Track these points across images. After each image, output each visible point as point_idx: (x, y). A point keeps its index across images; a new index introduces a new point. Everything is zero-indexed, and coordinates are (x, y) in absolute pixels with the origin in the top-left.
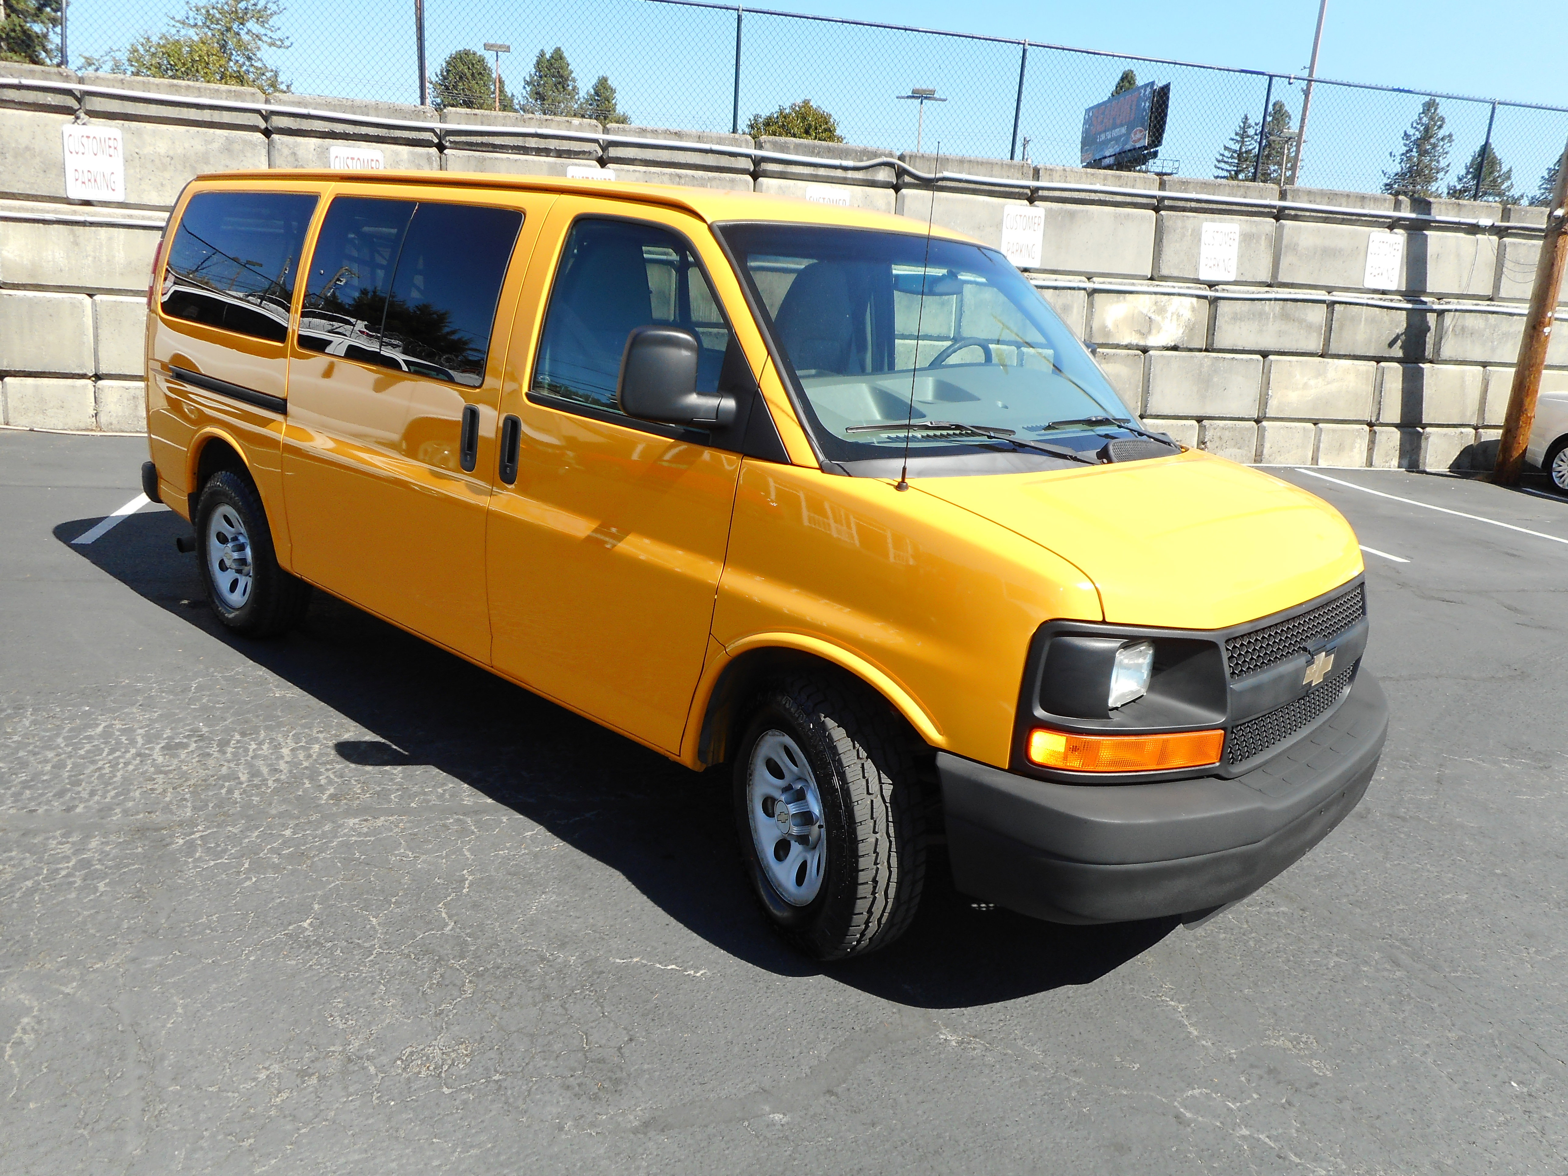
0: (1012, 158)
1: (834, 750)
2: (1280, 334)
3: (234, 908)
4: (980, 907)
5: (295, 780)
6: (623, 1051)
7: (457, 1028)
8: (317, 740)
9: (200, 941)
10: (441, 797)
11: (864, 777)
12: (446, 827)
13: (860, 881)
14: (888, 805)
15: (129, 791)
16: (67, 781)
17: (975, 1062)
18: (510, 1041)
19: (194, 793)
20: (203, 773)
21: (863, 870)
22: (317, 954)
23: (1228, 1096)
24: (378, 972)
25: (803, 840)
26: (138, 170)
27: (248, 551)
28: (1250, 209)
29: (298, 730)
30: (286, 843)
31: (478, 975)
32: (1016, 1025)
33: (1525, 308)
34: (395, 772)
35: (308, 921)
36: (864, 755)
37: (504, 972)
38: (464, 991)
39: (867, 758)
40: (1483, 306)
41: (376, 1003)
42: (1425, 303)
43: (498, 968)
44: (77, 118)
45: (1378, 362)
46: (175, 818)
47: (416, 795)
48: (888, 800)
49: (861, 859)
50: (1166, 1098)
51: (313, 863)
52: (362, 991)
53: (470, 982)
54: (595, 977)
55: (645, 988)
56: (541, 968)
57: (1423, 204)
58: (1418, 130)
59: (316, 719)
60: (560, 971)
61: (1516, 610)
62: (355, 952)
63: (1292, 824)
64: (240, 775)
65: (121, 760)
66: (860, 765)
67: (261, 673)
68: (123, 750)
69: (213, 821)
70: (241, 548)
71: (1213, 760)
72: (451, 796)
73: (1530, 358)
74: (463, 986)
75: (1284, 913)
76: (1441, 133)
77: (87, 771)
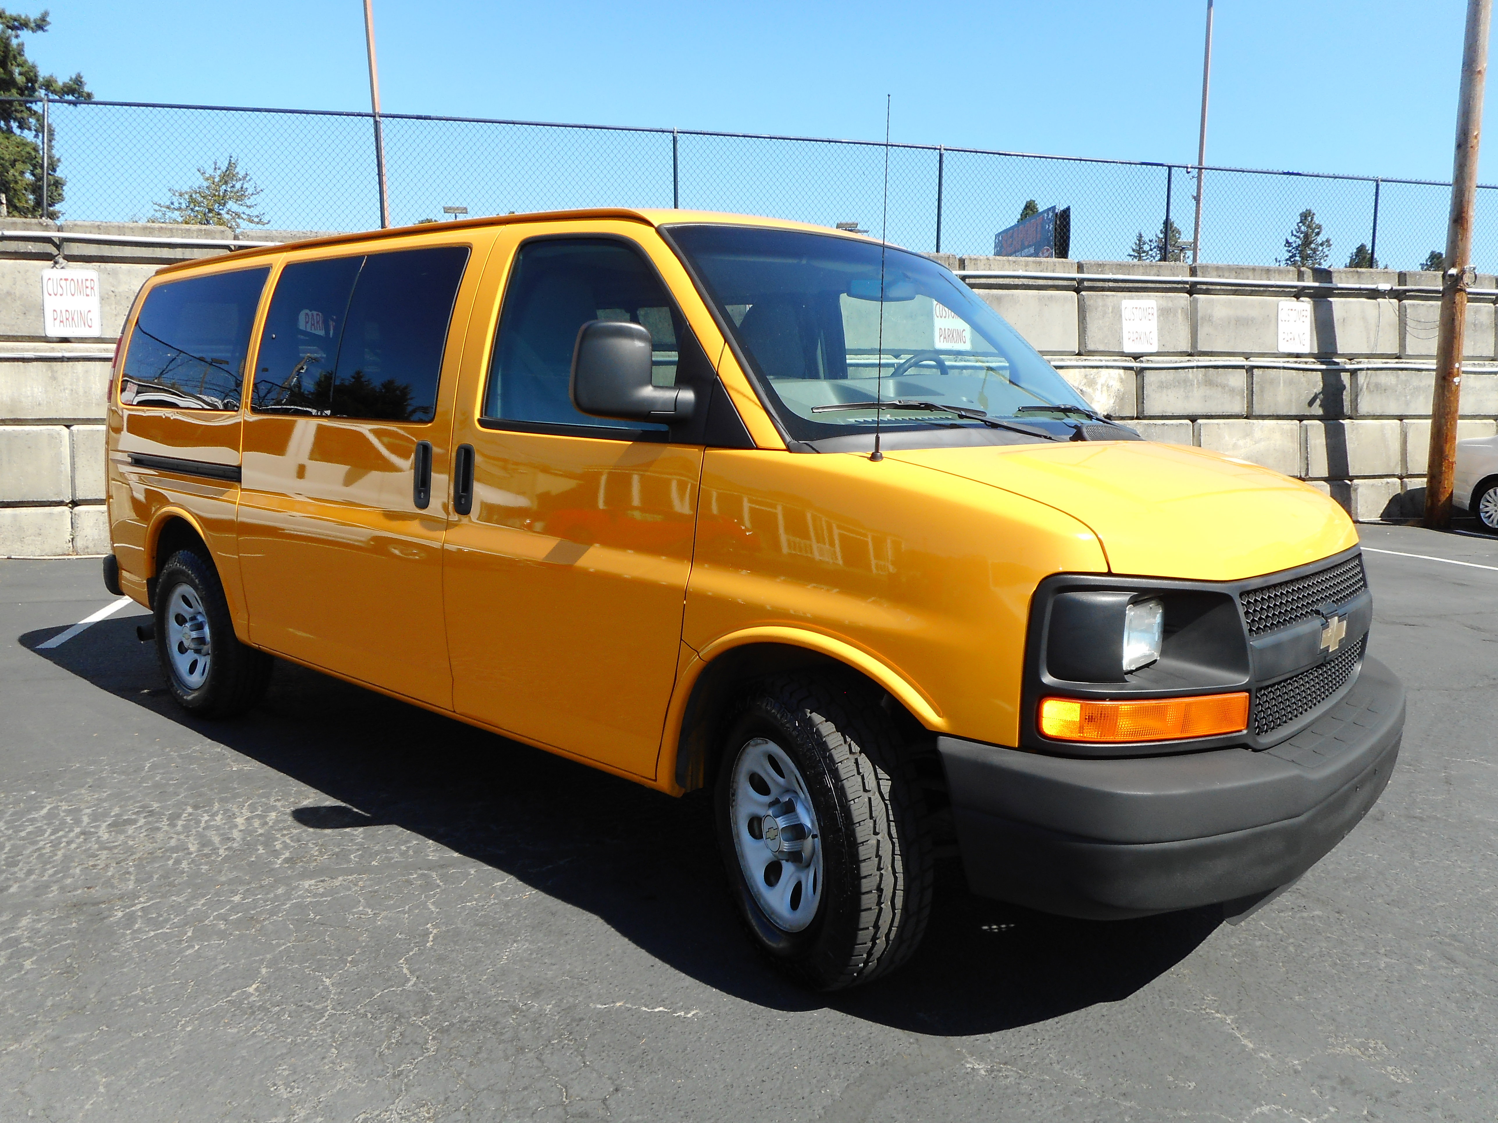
0: (938, 251)
1: (823, 747)
2: (1205, 399)
3: (172, 978)
4: (991, 929)
5: (249, 846)
6: (608, 1102)
7: (419, 1089)
8: (274, 808)
9: (130, 1015)
10: (403, 854)
11: (859, 773)
12: (409, 882)
13: (864, 890)
14: (888, 802)
15: (69, 868)
16: (3, 863)
17: (1009, 1091)
18: (479, 1100)
19: (139, 867)
20: (150, 846)
21: (865, 877)
22: (261, 1020)
23: (1302, 1111)
24: (329, 1035)
25: (795, 857)
26: (113, 307)
27: (207, 630)
28: (1164, 286)
29: (255, 799)
30: (234, 909)
31: (443, 1031)
32: (1049, 1049)
33: (1432, 364)
34: (356, 833)
35: (254, 986)
36: (856, 748)
37: (473, 1025)
38: (427, 1049)
39: (860, 753)
40: (1392, 363)
41: (327, 1067)
42: (1338, 364)
43: (465, 1022)
44: (56, 263)
45: (1301, 421)
46: (116, 891)
47: (377, 853)
48: (887, 797)
49: (863, 865)
50: (1232, 1118)
51: (263, 926)
52: (311, 1056)
53: (434, 1038)
54: (574, 1024)
55: (631, 1033)
56: (513, 1019)
57: (1324, 274)
58: (1299, 237)
59: (275, 788)
60: (534, 1021)
61: (1479, 629)
62: (305, 1016)
63: (1331, 799)
64: (190, 846)
65: (64, 840)
66: (853, 761)
67: (219, 750)
68: (67, 830)
69: (157, 892)
70: (199, 627)
71: (1238, 726)
72: (415, 852)
73: (1445, 407)
74: (426, 1043)
75: (1319, 916)
76: (1320, 239)
77: (27, 852)
